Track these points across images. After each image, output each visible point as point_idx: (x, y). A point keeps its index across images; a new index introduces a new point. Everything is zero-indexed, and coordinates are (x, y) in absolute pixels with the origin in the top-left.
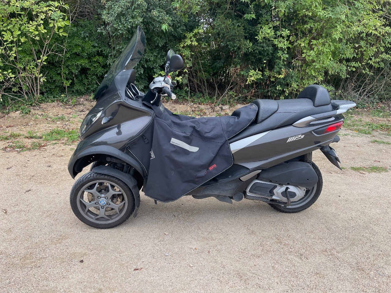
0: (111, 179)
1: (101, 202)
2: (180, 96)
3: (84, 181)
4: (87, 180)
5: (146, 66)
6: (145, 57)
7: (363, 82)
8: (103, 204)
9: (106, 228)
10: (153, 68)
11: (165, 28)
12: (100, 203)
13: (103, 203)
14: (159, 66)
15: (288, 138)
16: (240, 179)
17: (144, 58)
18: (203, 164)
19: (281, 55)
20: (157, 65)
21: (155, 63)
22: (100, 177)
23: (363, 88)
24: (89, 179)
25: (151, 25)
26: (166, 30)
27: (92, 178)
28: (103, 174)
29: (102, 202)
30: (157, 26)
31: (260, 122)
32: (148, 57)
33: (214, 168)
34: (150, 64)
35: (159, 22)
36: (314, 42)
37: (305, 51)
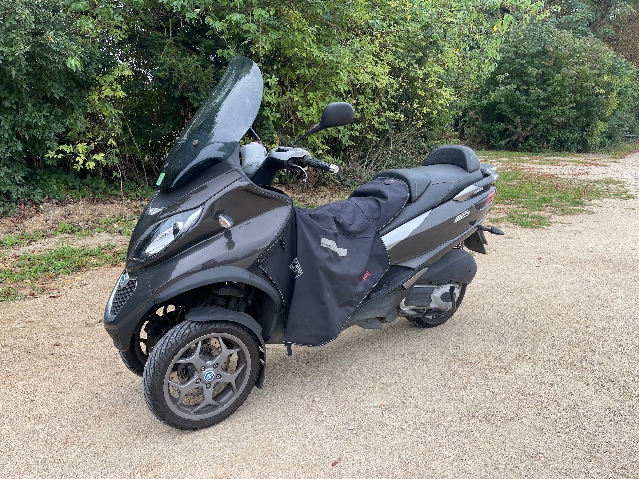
0: (227, 327)
1: (206, 376)
2: (96, 189)
3: (180, 342)
4: (184, 339)
5: (27, 137)
6: (27, 119)
7: (366, 150)
8: (210, 379)
9: (214, 424)
10: (44, 140)
11: (76, 65)
12: (206, 378)
13: (210, 377)
14: (56, 135)
15: (455, 217)
16: (403, 287)
17: (23, 121)
18: (360, 272)
19: (269, 113)
20: (53, 134)
21: (47, 130)
22: (208, 328)
23: (368, 159)
24: (189, 337)
25: (41, 59)
26: (76, 68)
27: (194, 333)
28: (211, 322)
29: (208, 375)
30: (57, 61)
31: (417, 200)
32: (33, 119)
33: (369, 278)
34: (38, 133)
35: (59, 53)
36: (311, 95)
37: (300, 108)
